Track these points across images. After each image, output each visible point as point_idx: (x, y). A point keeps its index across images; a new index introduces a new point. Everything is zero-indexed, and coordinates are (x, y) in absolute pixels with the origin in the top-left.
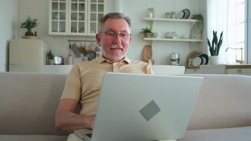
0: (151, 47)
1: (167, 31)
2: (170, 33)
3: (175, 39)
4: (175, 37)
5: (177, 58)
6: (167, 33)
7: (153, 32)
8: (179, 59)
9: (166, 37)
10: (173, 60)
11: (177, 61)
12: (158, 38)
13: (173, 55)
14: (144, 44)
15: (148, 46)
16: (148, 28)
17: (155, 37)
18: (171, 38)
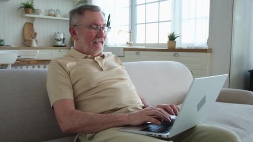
0: (32, 25)
1: (50, 9)
2: (54, 10)
3: (59, 17)
4: (59, 16)
5: (62, 37)
6: (49, 10)
7: (35, 8)
8: (64, 39)
9: (50, 15)
10: (59, 40)
11: (62, 41)
12: (41, 16)
13: (58, 35)
14: (24, 21)
15: (29, 23)
16: (30, 3)
17: (38, 14)
18: (54, 16)
